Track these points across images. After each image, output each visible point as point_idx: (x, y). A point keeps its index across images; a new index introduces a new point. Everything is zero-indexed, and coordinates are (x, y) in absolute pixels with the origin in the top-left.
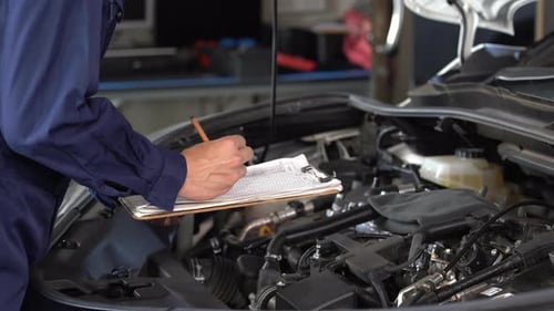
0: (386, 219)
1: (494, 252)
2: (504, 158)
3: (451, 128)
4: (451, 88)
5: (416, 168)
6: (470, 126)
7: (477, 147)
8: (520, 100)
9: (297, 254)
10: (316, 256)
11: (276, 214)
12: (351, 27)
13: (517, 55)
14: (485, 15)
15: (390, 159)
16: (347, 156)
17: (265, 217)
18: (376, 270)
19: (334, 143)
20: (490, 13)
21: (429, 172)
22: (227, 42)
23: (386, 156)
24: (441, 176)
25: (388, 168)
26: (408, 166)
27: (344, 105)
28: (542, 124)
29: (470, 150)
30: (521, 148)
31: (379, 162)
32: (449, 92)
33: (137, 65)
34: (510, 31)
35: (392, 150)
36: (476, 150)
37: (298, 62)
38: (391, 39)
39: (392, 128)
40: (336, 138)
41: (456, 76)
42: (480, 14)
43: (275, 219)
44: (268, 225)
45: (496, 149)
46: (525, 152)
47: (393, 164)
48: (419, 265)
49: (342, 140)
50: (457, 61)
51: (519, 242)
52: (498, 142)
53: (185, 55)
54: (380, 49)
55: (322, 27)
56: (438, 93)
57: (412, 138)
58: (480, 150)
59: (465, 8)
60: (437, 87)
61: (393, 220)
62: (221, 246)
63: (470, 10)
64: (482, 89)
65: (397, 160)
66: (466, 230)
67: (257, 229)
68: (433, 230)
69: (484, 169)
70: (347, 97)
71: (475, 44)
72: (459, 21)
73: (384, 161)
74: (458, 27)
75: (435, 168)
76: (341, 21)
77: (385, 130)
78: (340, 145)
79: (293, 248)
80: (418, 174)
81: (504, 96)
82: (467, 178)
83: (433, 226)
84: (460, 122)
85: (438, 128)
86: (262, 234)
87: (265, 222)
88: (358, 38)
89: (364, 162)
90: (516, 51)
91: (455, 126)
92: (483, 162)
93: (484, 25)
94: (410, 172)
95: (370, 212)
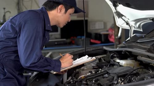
0: (110, 73)
1: (133, 79)
2: (138, 59)
3: (126, 53)
4: (127, 44)
5: (119, 63)
6: (130, 52)
7: (132, 57)
8: (141, 46)
9: (90, 82)
10: (94, 82)
11: (86, 74)
12: (110, 32)
13: (143, 36)
14: (135, 27)
15: (113, 61)
16: (103, 61)
17: (83, 75)
18: (106, 84)
19: (100, 58)
20: (136, 26)
21: (121, 64)
22: (79, 37)
23: (112, 60)
24: (124, 64)
25: (113, 63)
26: (117, 63)
27: (102, 49)
28: (145, 51)
29: (131, 58)
30: (142, 57)
31: (110, 62)
32: (126, 45)
33: (56, 43)
34: (142, 30)
35: (114, 59)
36: (132, 58)
37: (97, 42)
38: (119, 35)
39: (113, 54)
40: (101, 57)
41: (129, 41)
42: (134, 27)
43: (86, 75)
44: (84, 76)
45: (137, 58)
46: (143, 58)
47: (113, 62)
48: (116, 82)
49: (102, 57)
50: (129, 38)
51: (138, 77)
52: (137, 56)
53: (68, 41)
54: (116, 37)
55: (103, 33)
56: (124, 45)
57: (118, 56)
58: (133, 58)
59: (131, 26)
60: (124, 44)
61: (112, 74)
62: (73, 81)
63: (132, 26)
64: (134, 44)
65: (115, 61)
66: (127, 74)
67: (81, 78)
68: (119, 75)
69: (134, 62)
70: (103, 47)
71: (133, 34)
72: (129, 29)
73: (112, 62)
74: (129, 30)
75: (123, 62)
76: (107, 31)
77: (112, 54)
78: (102, 58)
79: (89, 81)
80: (119, 64)
81: (138, 45)
82: (130, 64)
83: (120, 74)
84: (128, 51)
85: (123, 53)
86: (82, 78)
87: (83, 76)
88: (112, 35)
89: (107, 62)
90: (143, 35)
91: (127, 53)
92: (134, 61)
93: (135, 29)
94: (117, 64)
95: (106, 72)
